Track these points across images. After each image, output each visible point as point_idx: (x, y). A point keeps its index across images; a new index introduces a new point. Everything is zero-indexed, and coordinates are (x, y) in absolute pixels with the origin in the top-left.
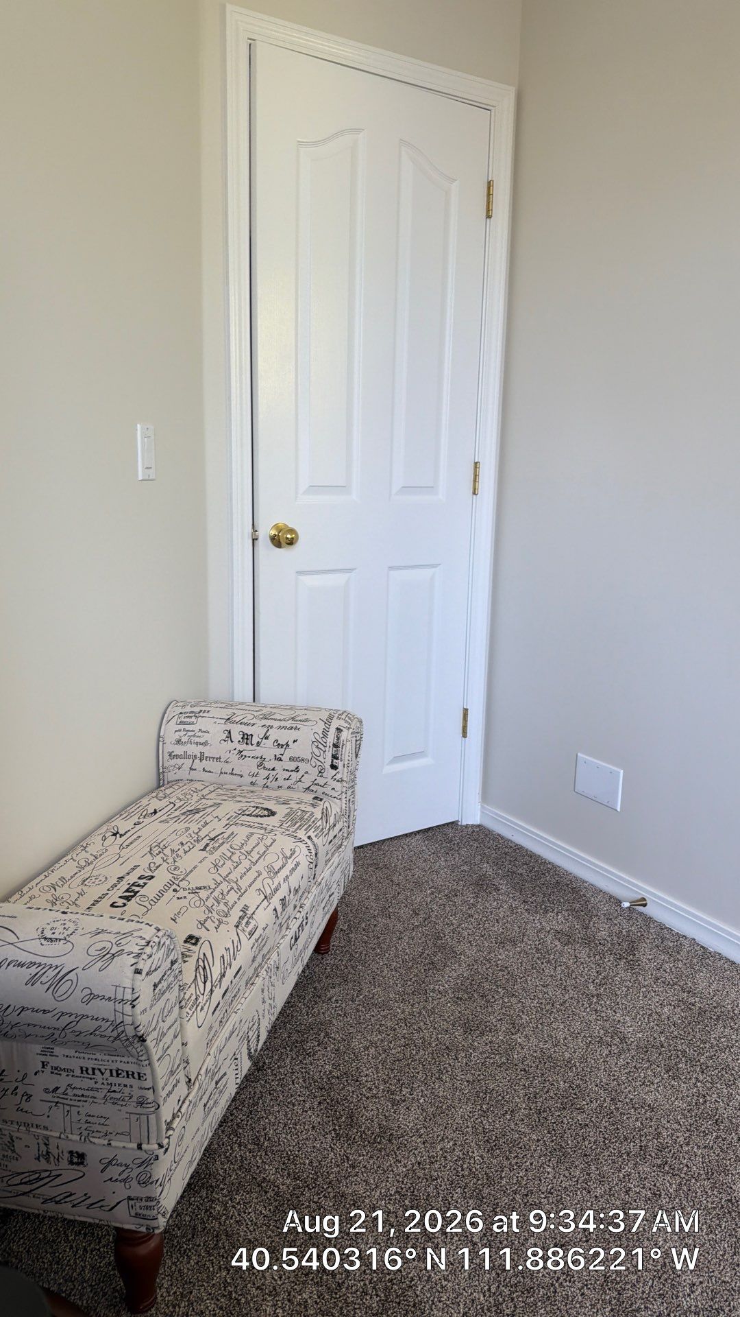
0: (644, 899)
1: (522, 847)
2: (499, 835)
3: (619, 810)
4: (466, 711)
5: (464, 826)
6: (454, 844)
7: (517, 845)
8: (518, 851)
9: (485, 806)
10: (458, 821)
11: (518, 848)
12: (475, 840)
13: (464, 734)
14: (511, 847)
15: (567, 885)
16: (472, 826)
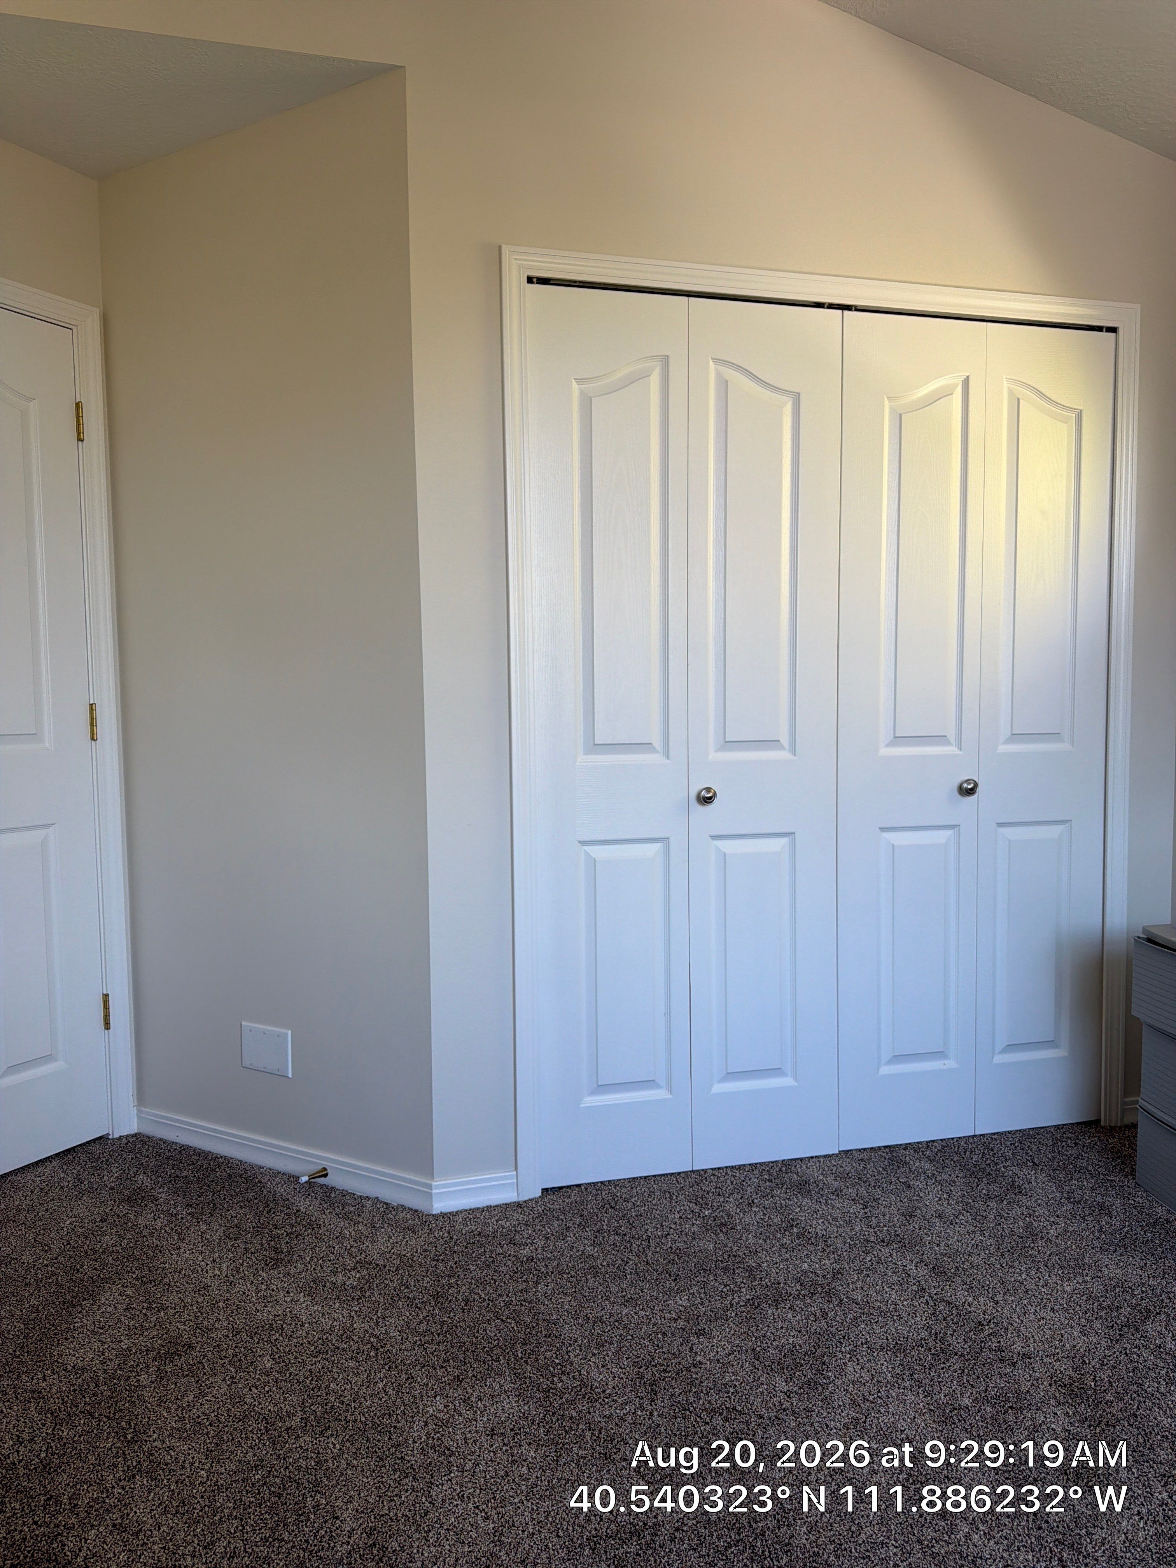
0: (325, 1169)
1: (189, 1147)
2: (161, 1140)
3: (290, 1076)
4: (106, 996)
5: (116, 1139)
6: (102, 1163)
7: (183, 1145)
8: (184, 1152)
9: (143, 1109)
10: (108, 1134)
11: (185, 1149)
12: (130, 1152)
13: (107, 1026)
14: (175, 1149)
15: (241, 1176)
16: (127, 1136)
